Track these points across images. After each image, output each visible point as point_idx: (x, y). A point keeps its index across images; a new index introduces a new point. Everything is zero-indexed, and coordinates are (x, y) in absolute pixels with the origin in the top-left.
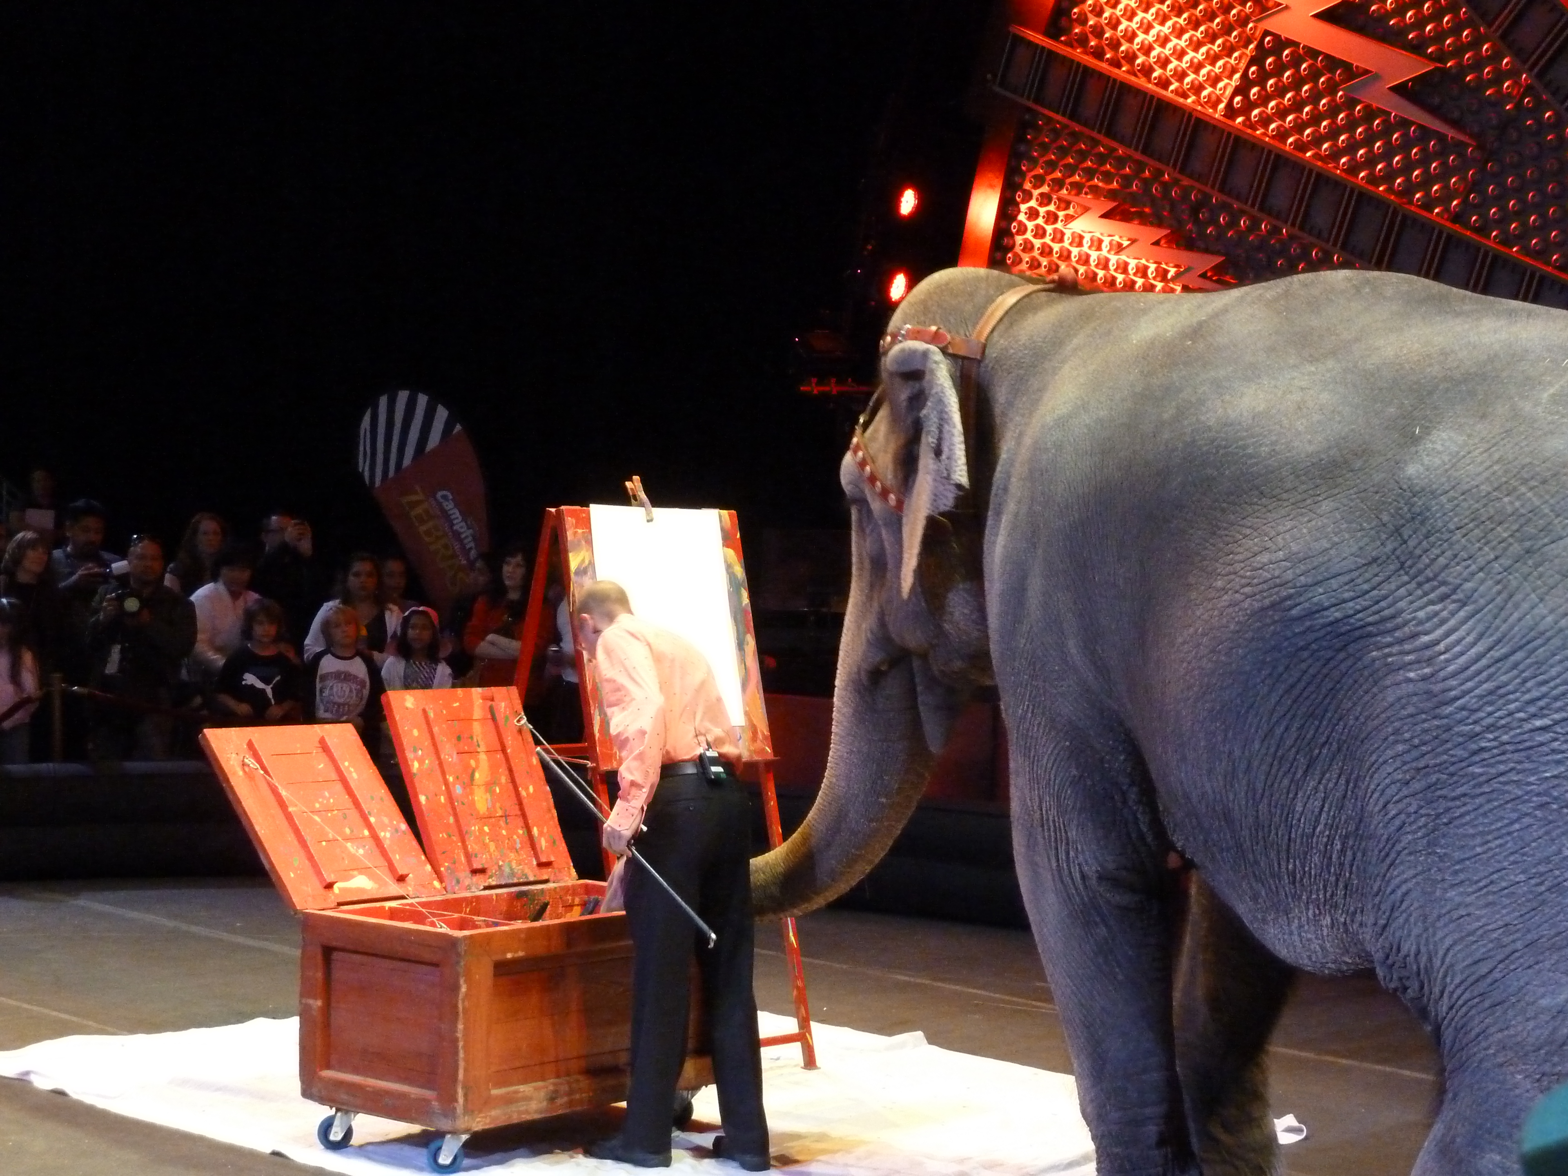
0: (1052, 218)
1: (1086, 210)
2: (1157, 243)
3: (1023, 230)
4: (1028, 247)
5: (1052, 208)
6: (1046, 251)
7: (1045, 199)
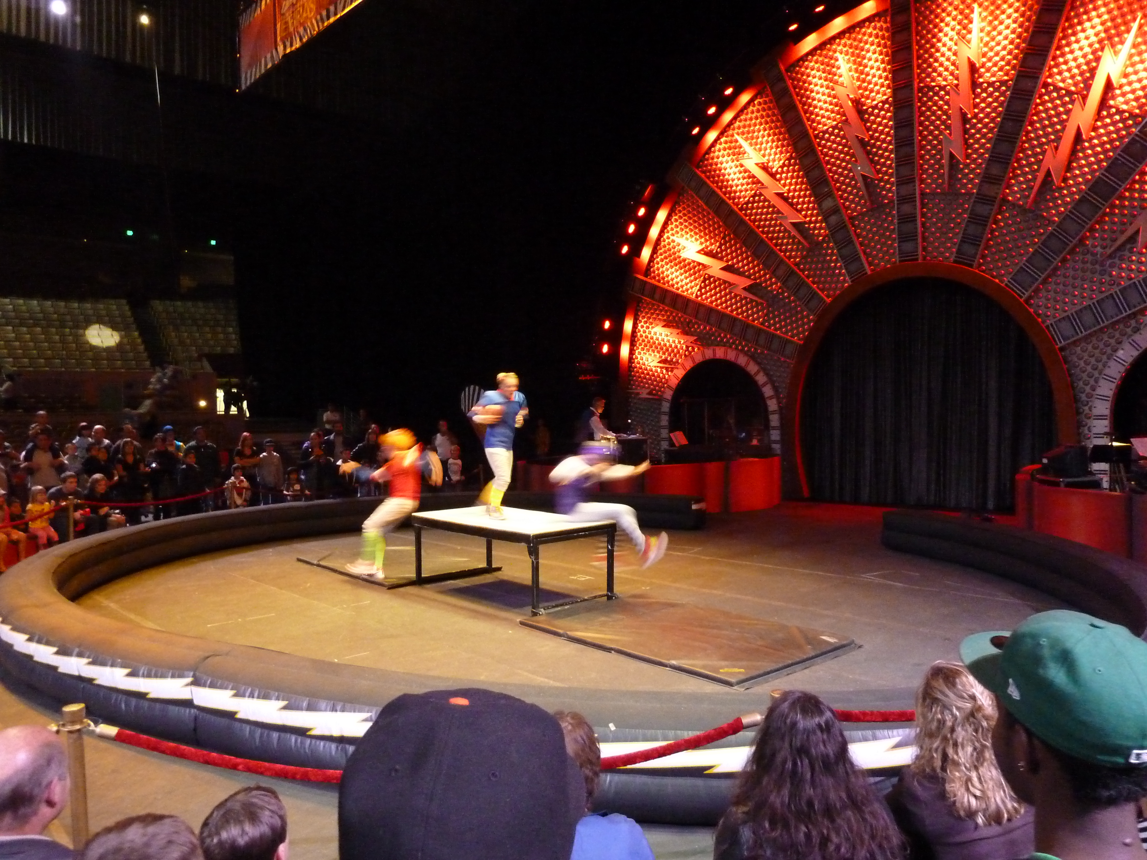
0: (648, 328)
1: (657, 325)
2: (678, 334)
3: (639, 331)
4: (641, 336)
5: (648, 325)
6: (647, 337)
7: (646, 322)
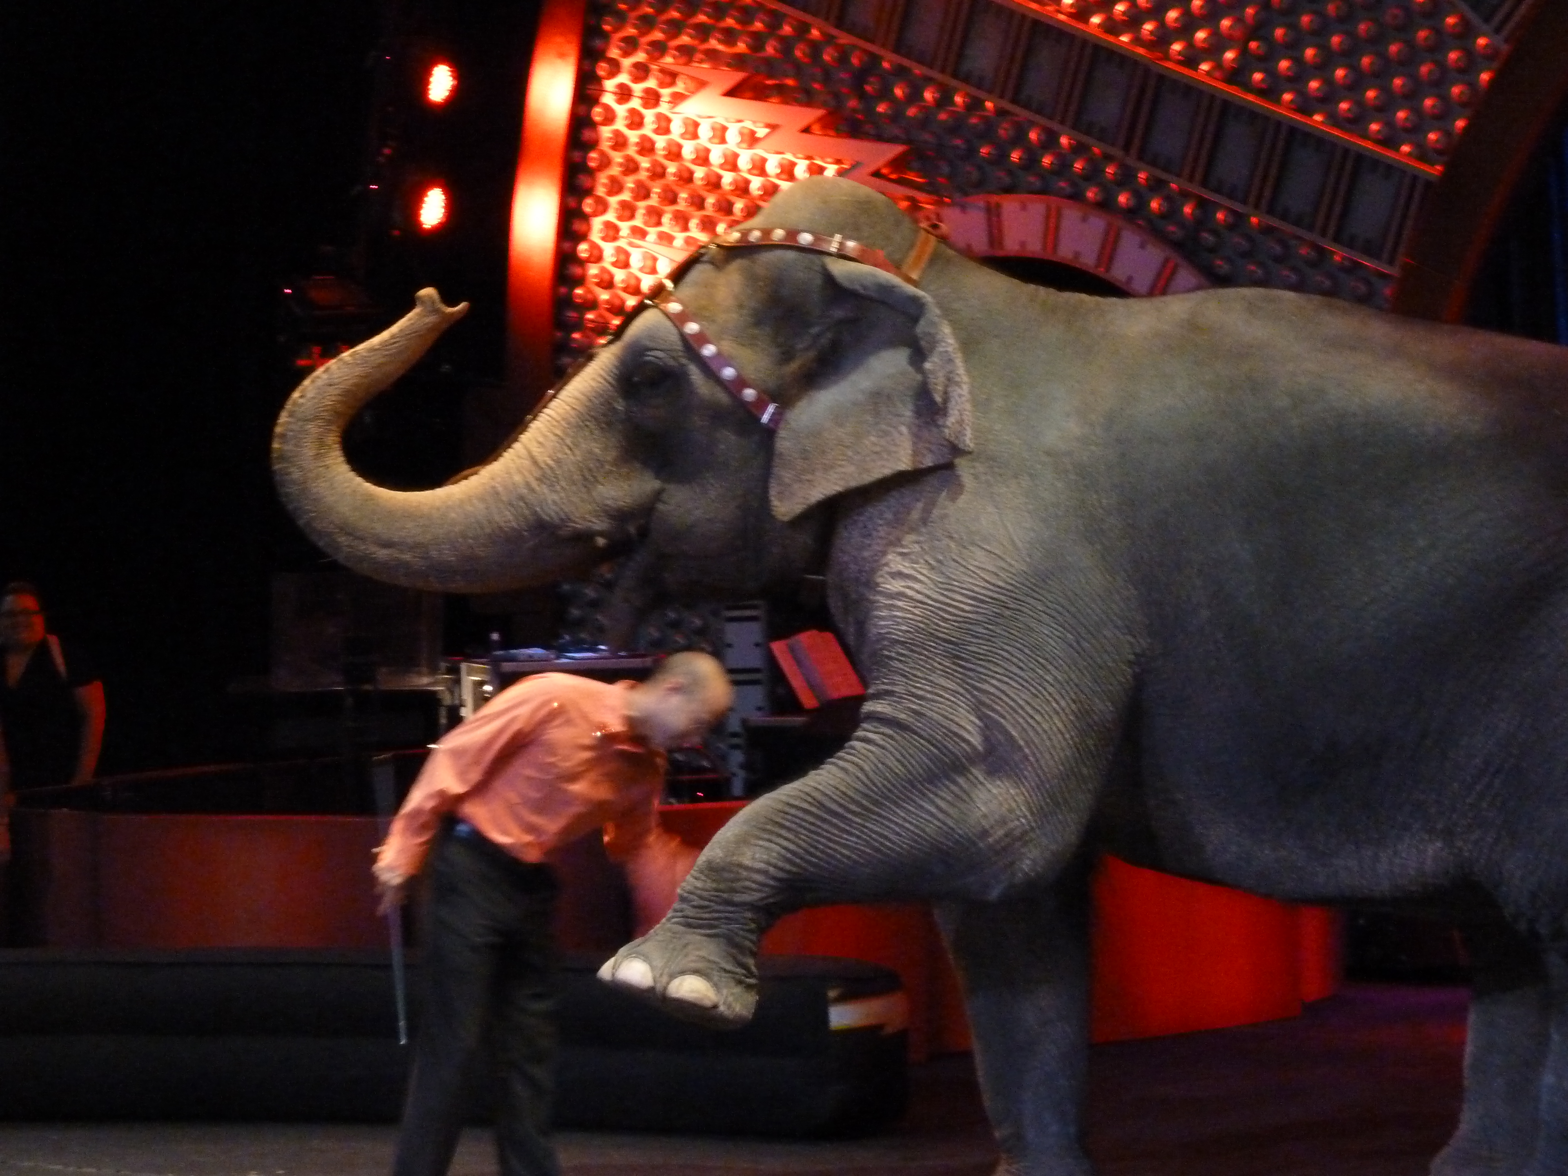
1: (701, 84)
2: (806, 130)
3: (610, 117)
5: (651, 83)
